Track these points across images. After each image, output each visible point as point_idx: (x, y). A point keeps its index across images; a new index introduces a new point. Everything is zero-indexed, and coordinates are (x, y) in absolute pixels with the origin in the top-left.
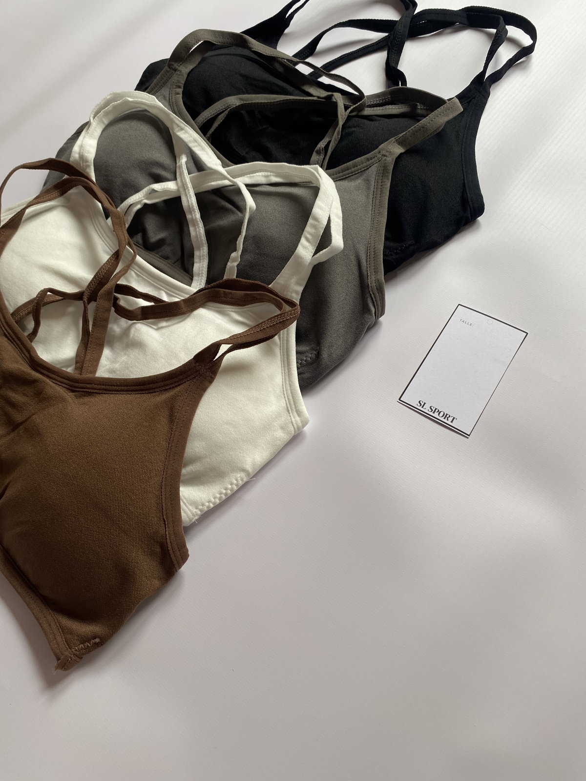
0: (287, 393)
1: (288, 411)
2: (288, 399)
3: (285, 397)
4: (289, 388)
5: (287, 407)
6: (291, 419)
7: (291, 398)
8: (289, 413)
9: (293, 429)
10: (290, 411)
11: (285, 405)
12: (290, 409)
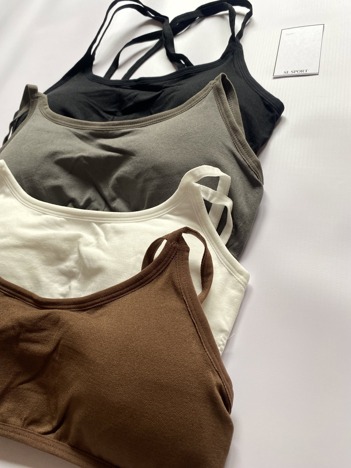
0: (224, 262)
1: (231, 274)
2: (227, 266)
3: (224, 266)
4: (224, 258)
5: (229, 272)
6: (237, 279)
7: (228, 264)
8: (233, 276)
9: (242, 286)
10: (233, 274)
11: (227, 271)
12: (232, 272)
